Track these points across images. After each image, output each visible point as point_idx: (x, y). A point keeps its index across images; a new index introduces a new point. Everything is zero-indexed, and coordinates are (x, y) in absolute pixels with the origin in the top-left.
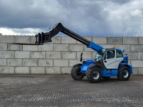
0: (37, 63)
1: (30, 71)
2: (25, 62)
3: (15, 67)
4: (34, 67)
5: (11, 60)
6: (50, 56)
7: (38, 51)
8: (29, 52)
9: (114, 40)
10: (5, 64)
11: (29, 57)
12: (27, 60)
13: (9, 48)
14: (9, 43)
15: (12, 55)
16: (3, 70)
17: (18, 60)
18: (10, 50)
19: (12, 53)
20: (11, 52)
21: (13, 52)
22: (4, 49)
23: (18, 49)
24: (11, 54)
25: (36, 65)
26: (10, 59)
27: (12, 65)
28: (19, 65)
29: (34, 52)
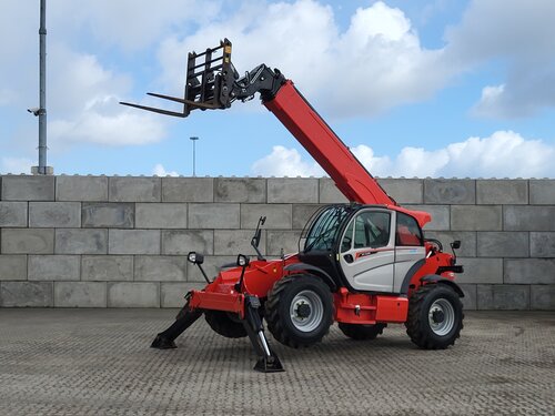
0: (183, 270)
1: (161, 297)
2: (141, 268)
3: (110, 283)
4: (175, 285)
5: (95, 261)
6: (229, 245)
7: (186, 231)
8: (157, 233)
9: (447, 190)
10: (76, 275)
11: (155, 249)
12: (149, 260)
13: (88, 220)
14: (89, 203)
15: (99, 245)
16: (68, 295)
17: (118, 259)
18: (92, 227)
19: (97, 236)
20: (97, 231)
21: (102, 233)
22: (70, 224)
23: (120, 224)
24: (94, 240)
25: (179, 276)
26: (90, 257)
27: (97, 277)
28: (122, 278)
29: (173, 231)
